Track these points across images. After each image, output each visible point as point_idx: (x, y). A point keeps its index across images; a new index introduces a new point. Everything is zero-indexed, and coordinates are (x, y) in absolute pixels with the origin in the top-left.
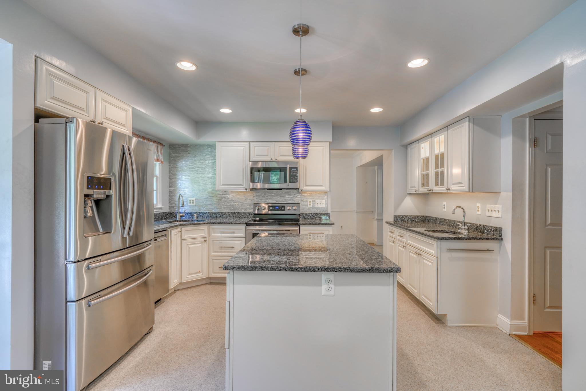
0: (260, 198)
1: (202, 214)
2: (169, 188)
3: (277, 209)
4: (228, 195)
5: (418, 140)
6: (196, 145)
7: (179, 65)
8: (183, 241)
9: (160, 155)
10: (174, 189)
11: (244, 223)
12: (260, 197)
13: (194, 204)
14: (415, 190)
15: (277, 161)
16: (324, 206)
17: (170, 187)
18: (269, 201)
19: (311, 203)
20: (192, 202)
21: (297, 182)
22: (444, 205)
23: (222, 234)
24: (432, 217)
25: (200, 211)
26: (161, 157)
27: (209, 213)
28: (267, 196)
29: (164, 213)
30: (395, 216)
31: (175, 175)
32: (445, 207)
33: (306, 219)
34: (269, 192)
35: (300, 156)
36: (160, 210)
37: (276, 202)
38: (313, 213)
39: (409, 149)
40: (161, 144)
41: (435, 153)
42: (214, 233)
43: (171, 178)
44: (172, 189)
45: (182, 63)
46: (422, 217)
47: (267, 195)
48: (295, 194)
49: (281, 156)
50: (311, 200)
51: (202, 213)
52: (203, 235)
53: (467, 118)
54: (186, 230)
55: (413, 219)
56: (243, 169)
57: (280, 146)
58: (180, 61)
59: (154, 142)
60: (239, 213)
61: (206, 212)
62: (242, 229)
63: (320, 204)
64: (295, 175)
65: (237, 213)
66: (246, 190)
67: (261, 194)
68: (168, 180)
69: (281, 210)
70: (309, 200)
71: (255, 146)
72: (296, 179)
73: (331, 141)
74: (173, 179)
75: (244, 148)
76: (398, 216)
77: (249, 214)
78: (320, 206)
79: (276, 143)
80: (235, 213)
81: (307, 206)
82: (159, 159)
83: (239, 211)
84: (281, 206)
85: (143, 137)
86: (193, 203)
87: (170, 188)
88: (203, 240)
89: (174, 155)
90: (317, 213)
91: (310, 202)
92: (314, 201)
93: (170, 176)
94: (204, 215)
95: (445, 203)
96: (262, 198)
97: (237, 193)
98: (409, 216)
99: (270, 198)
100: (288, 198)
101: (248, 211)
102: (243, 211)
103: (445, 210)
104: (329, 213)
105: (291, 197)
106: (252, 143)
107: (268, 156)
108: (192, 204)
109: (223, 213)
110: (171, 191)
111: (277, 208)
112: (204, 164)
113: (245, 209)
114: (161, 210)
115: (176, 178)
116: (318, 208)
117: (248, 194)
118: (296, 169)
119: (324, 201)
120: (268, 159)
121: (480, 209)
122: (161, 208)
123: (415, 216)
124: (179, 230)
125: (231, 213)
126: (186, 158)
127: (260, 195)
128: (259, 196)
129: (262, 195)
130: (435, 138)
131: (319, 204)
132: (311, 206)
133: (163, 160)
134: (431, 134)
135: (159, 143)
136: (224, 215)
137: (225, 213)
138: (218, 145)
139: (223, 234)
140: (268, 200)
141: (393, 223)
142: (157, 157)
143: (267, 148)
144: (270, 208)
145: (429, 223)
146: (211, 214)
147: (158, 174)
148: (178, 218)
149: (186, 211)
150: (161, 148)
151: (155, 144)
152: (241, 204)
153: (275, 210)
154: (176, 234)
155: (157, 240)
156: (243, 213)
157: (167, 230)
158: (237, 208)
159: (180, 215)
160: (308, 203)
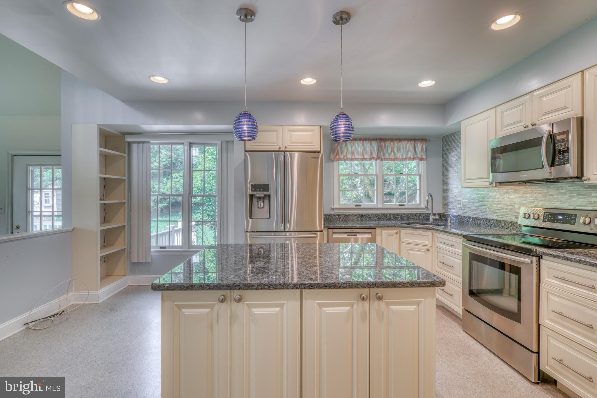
2: (443, 186)
3: (560, 220)
7: (302, 82)
8: (401, 245)
10: (446, 187)
11: (461, 235)
13: (462, 206)
15: (534, 127)
17: (444, 185)
20: (459, 203)
26: (421, 154)
28: (551, 195)
40: (423, 140)
42: (437, 242)
45: (304, 79)
49: (543, 115)
51: (467, 217)
52: (426, 242)
54: (406, 234)
58: (303, 79)
59: (410, 140)
60: (505, 222)
61: (471, 217)
65: (503, 221)
66: (491, 186)
69: (567, 222)
71: (504, 112)
72: (566, 156)
74: (445, 175)
75: (489, 120)
80: (501, 220)
82: (417, 157)
84: (569, 214)
88: (426, 248)
89: (445, 148)
93: (443, 173)
106: (499, 109)
107: (521, 122)
108: (459, 206)
109: (487, 219)
110: (445, 190)
111: (561, 217)
115: (448, 175)
118: (565, 136)
120: (520, 128)
124: (397, 231)
125: (497, 220)
126: (455, 149)
135: (418, 140)
136: (488, 222)
137: (490, 220)
138: (463, 124)
142: (413, 155)
144: (547, 217)
146: (475, 220)
147: (421, 172)
148: (431, 221)
149: (455, 214)
150: (421, 145)
151: (412, 142)
152: (511, 207)
153: (557, 222)
154: (392, 235)
155: (356, 235)
156: (512, 222)
157: (375, 228)
158: (506, 215)
159: (433, 217)
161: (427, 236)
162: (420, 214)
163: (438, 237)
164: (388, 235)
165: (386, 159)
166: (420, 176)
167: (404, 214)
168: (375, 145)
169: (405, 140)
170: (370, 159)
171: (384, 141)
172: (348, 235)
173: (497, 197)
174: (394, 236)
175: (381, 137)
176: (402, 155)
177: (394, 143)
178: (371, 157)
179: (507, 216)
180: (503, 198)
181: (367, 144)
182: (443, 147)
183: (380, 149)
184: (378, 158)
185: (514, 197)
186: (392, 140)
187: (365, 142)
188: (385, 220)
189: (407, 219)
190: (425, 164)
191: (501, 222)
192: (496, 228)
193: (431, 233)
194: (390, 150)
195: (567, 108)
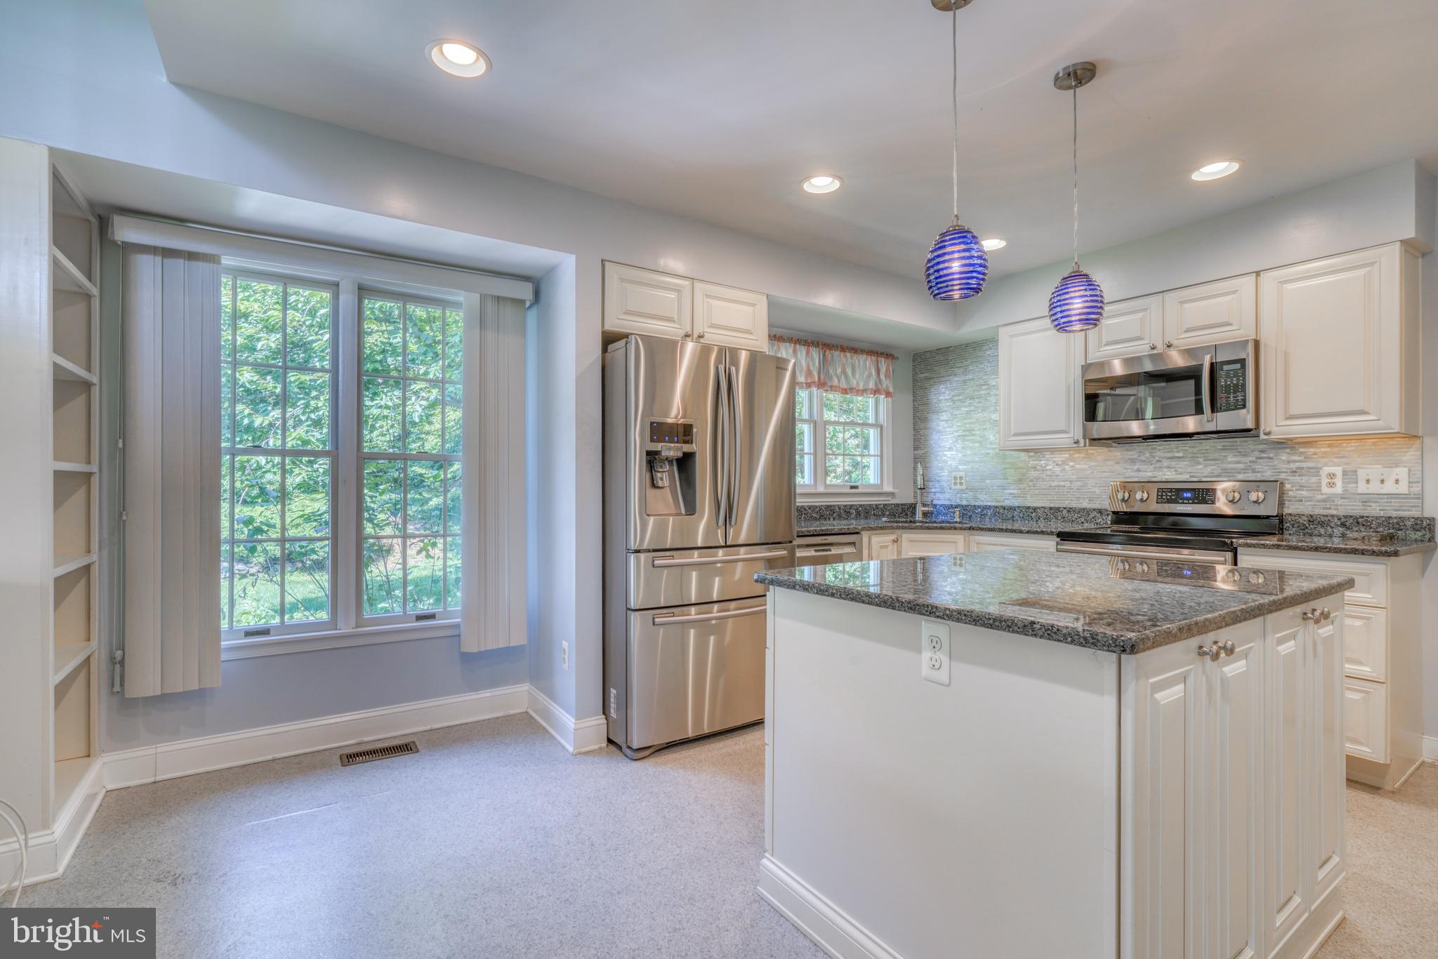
0: (1135, 468)
1: (979, 510)
2: (914, 450)
3: (1188, 499)
4: (1042, 462)
6: (967, 345)
7: (807, 187)
9: (884, 379)
10: (923, 452)
11: (1051, 533)
12: (1134, 465)
13: (964, 487)
15: (1169, 349)
16: (1402, 488)
17: (916, 448)
18: (1165, 475)
19: (1338, 480)
20: (958, 481)
21: (1244, 406)
25: (977, 504)
26: (886, 383)
27: (996, 507)
28: (1158, 461)
29: (898, 505)
31: (925, 420)
34: (1165, 449)
35: (1076, 321)
36: (890, 499)
37: (1191, 477)
38: (1345, 517)
40: (888, 356)
43: (917, 427)
44: (921, 452)
47: (1157, 458)
48: (1262, 451)
49: (1186, 332)
50: (1338, 471)
51: (979, 507)
54: (911, 541)
56: (1068, 387)
57: (1182, 303)
58: (808, 178)
59: (870, 353)
60: (1070, 510)
61: (990, 506)
63: (1382, 482)
64: (1237, 385)
65: (1065, 508)
66: (1075, 445)
67: (1139, 456)
68: (912, 432)
69: (1204, 501)
70: (1326, 470)
72: (1240, 398)
73: (1411, 236)
74: (922, 429)
77: (1100, 512)
78: (1383, 492)
79: (1168, 296)
80: (1060, 508)
81: (1320, 490)
82: (880, 387)
83: (1074, 505)
84: (1203, 489)
85: (841, 346)
86: (961, 484)
87: (916, 452)
89: (922, 376)
90: (1362, 517)
91: (1332, 476)
92: (1350, 476)
93: (915, 424)
94: (985, 512)
96: (1143, 467)
97: (1067, 456)
99: (1169, 467)
100: (1237, 462)
101: (1098, 504)
102: (1085, 504)
104: (1434, 519)
105: (1250, 459)
107: (1142, 339)
108: (958, 487)
109: (1029, 508)
110: (918, 457)
111: (1189, 495)
112: (984, 387)
113: (1090, 500)
114: (892, 498)
115: (926, 428)
116: (1372, 497)
117: (1099, 458)
118: (1238, 366)
119: (1402, 473)
120: (1141, 348)
122: (892, 494)
124: (893, 537)
125: (1051, 508)
126: (946, 378)
127: (1135, 457)
128: (1133, 461)
129: (1144, 459)
131: (1375, 483)
132: (1339, 489)
133: (891, 390)
135: (882, 354)
136: (1032, 513)
137: (1035, 509)
138: (1003, 334)
140: (1160, 473)
142: (876, 385)
143: (1140, 315)
144: (1162, 496)
146: (1001, 511)
147: (883, 419)
148: (919, 516)
149: (947, 503)
150: (886, 365)
151: (872, 357)
152: (1078, 483)
153: (1183, 503)
154: (886, 547)
155: (830, 550)
156: (1084, 509)
157: (857, 533)
158: (1069, 497)
159: (923, 509)
160: (1325, 481)
161: (955, 542)
162: (885, 505)
163: (978, 543)
164: (881, 547)
165: (833, 388)
166: (881, 427)
167: (861, 506)
168: (815, 353)
169: (862, 351)
170: (809, 385)
171: (830, 350)
172: (816, 551)
173: (1048, 467)
174: (889, 548)
175: (828, 341)
176: (858, 384)
177: (846, 356)
178: (809, 381)
179: (1071, 500)
180: (1064, 470)
181: (802, 351)
182: (915, 374)
183: (824, 362)
184: (821, 384)
185: (1087, 466)
186: (843, 349)
187: (798, 346)
188: (832, 519)
189: (866, 515)
190: (890, 405)
191: (1062, 511)
192: (1050, 521)
193: (962, 537)
194: (839, 371)
195: (1230, 324)
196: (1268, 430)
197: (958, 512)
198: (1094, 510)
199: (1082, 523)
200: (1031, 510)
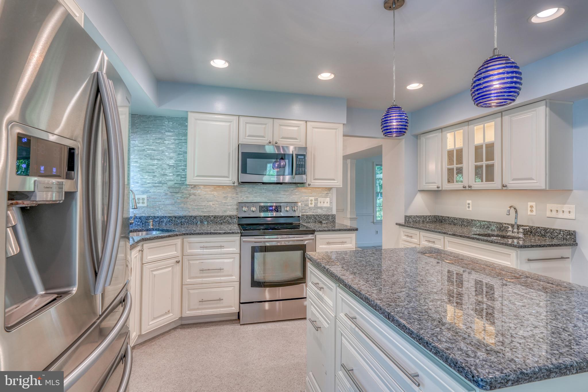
1: (158, 219)
3: (271, 210)
4: (199, 191)
5: (441, 129)
8: (144, 266)
11: (238, 233)
12: (246, 194)
13: (145, 205)
14: (436, 186)
15: (276, 145)
16: (328, 205)
19: (313, 202)
20: (141, 201)
21: (304, 174)
22: (469, 204)
23: (203, 250)
24: (448, 217)
25: (155, 215)
30: (406, 217)
32: (470, 206)
33: (307, 222)
37: (268, 200)
38: (316, 215)
39: (423, 139)
41: (475, 143)
42: (190, 249)
46: (433, 218)
47: (255, 192)
48: (292, 190)
49: (281, 138)
51: (158, 217)
52: (174, 253)
53: (544, 101)
55: (425, 220)
56: (229, 154)
57: (280, 125)
60: (215, 217)
61: (166, 216)
62: (234, 241)
63: (324, 202)
64: (302, 165)
65: (212, 216)
66: (233, 185)
69: (277, 211)
70: (310, 198)
71: (247, 123)
72: (303, 170)
73: (345, 123)
75: (230, 126)
76: (410, 217)
77: (230, 217)
78: (324, 206)
79: (275, 120)
81: (308, 206)
83: (217, 214)
84: (276, 206)
86: (143, 203)
88: (174, 260)
90: (320, 215)
91: (311, 200)
92: (316, 200)
95: (470, 202)
96: (249, 196)
97: (213, 188)
98: (421, 216)
99: (259, 196)
100: (284, 195)
101: (229, 213)
102: (221, 214)
103: (471, 209)
104: (335, 215)
105: (288, 193)
106: (242, 119)
107: (264, 137)
108: (141, 205)
109: (192, 216)
111: (271, 208)
112: (162, 145)
113: (225, 211)
116: (321, 208)
117: (229, 190)
118: (303, 157)
119: (328, 199)
120: (264, 141)
121: (534, 209)
123: (427, 216)
124: (139, 248)
125: (205, 216)
127: (246, 191)
128: (244, 192)
129: (249, 191)
130: (475, 126)
131: (322, 203)
132: (313, 205)
134: (468, 121)
136: (193, 219)
137: (195, 217)
138: (191, 117)
139: (205, 249)
141: (404, 224)
143: (264, 126)
144: (261, 209)
145: (442, 223)
146: (173, 219)
153: (270, 212)
160: (310, 202)
191: (210, 218)
195: (297, 139)
196: (309, 184)
197: (151, 222)
198: (227, 216)
199: (222, 223)
200: (192, 218)
